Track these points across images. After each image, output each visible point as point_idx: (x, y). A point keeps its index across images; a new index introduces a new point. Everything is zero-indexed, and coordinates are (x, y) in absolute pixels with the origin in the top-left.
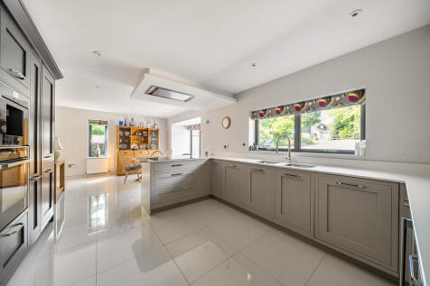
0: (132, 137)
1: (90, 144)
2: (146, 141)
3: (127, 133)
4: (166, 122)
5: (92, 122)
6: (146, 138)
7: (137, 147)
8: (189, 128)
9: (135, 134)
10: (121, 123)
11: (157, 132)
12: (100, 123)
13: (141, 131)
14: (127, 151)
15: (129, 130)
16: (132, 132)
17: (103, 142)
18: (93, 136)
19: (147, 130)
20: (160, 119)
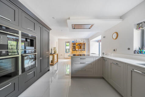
0: (76, 46)
1: (66, 49)
2: (81, 48)
3: (75, 45)
4: (88, 40)
5: (66, 42)
6: (81, 47)
7: (78, 50)
8: (98, 41)
9: (77, 45)
10: (73, 42)
11: (84, 44)
12: (68, 42)
13: (79, 44)
14: (75, 51)
15: (75, 44)
16: (76, 44)
17: (69, 48)
18: (67, 47)
19: (81, 44)
20: (85, 39)
